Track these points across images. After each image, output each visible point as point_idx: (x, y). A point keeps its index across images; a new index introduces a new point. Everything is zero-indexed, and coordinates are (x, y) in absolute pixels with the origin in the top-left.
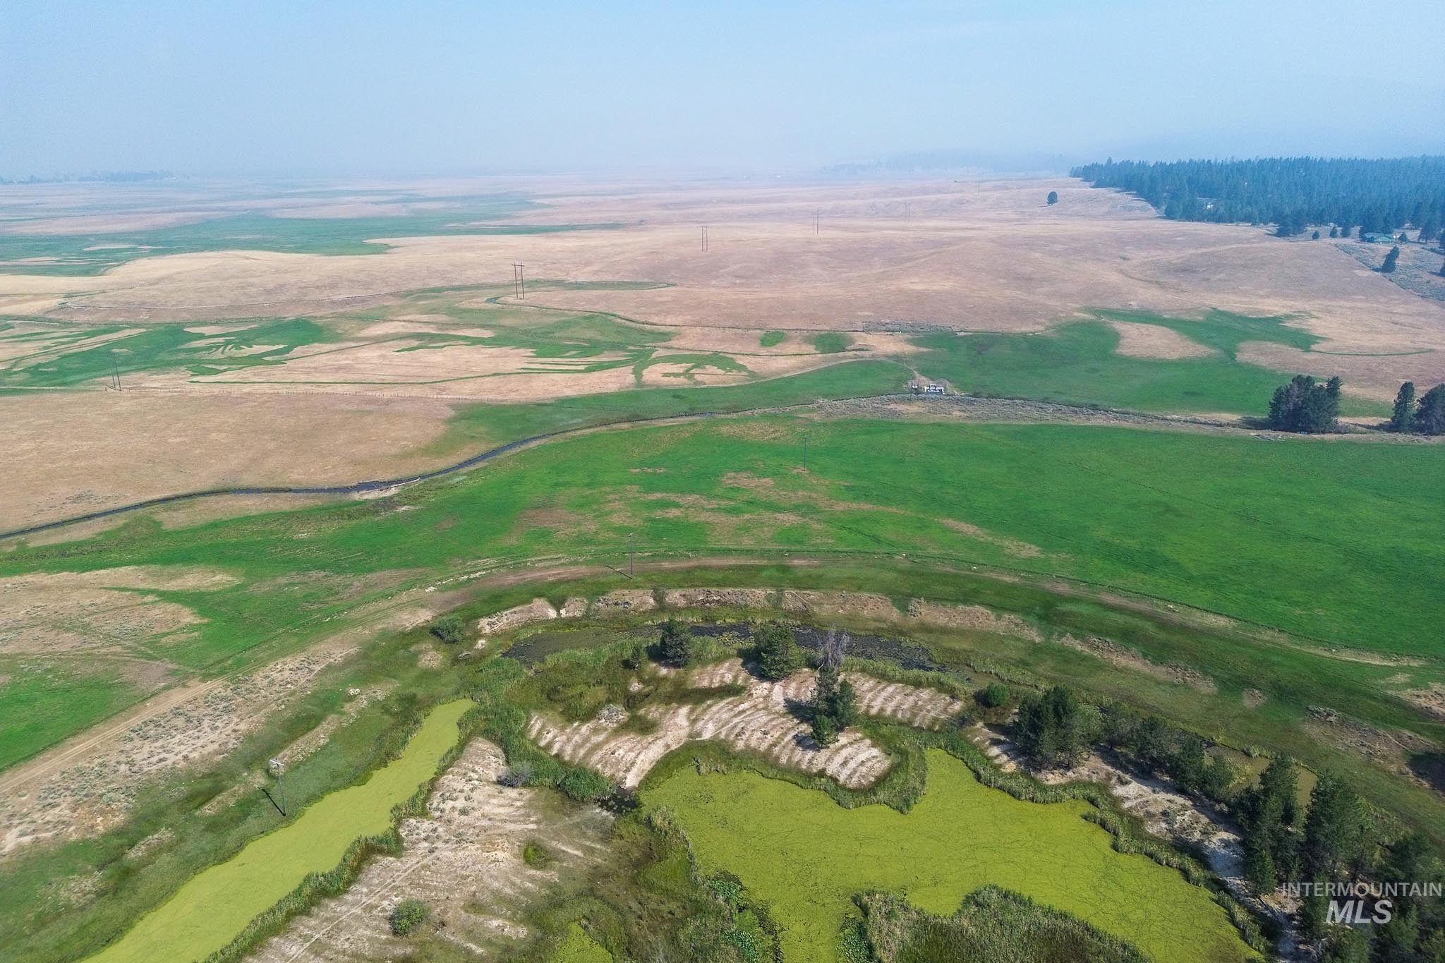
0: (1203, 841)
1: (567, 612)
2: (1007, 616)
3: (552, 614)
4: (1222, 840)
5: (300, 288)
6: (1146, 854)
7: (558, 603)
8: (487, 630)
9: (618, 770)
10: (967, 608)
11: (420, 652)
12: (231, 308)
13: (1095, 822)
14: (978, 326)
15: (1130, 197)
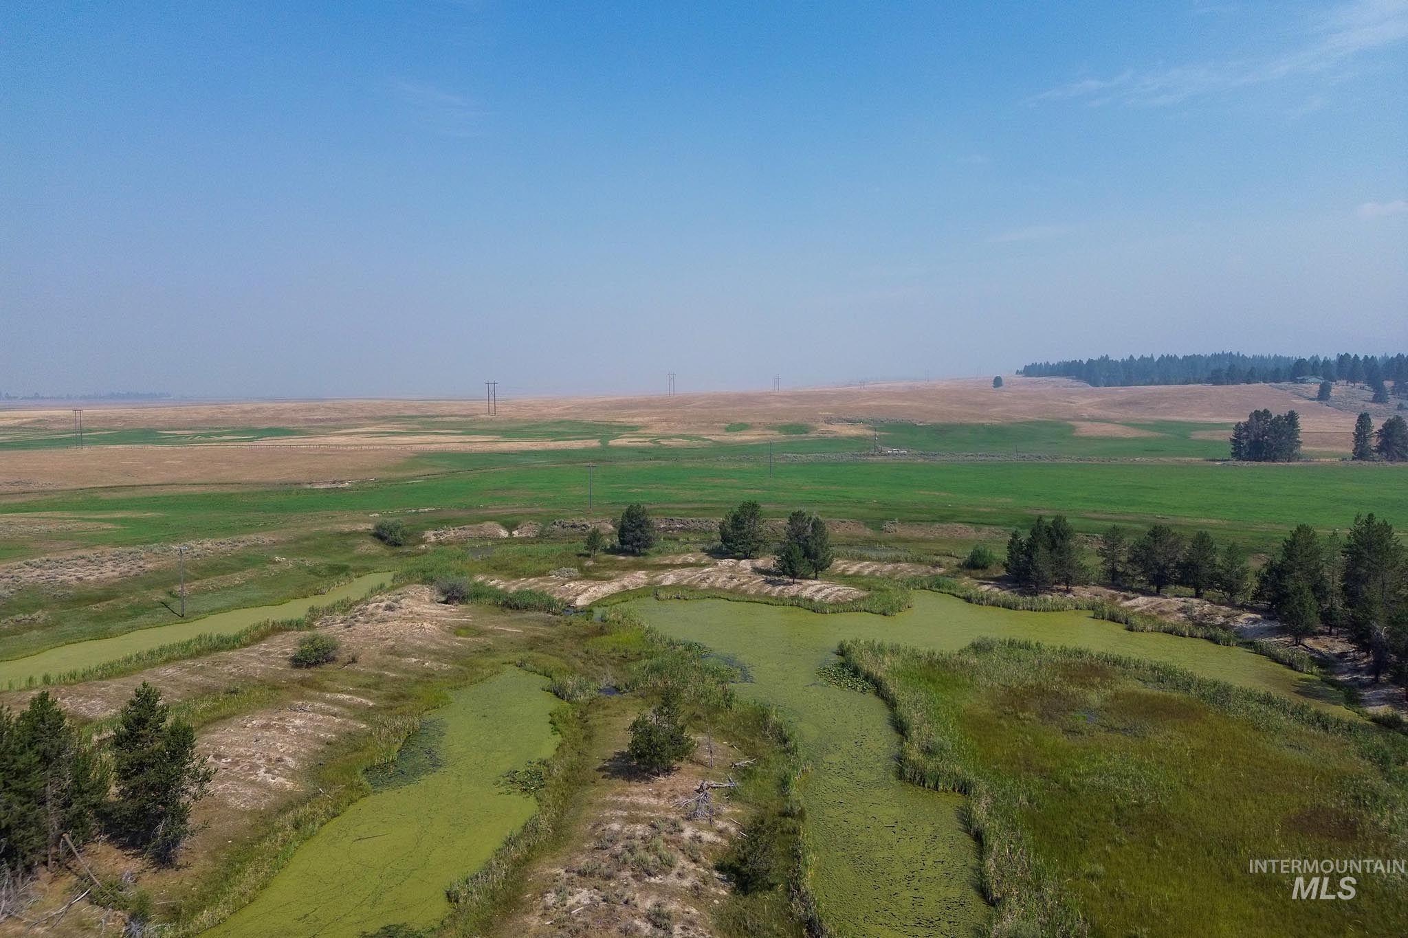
0: (1228, 622)
1: (520, 533)
2: (987, 528)
3: (504, 533)
4: (1249, 619)
5: (277, 410)
6: (1165, 632)
7: (510, 527)
8: (433, 539)
9: (569, 595)
10: (944, 526)
11: (357, 544)
12: (206, 421)
13: (1103, 618)
14: (937, 420)
15: (1071, 380)
